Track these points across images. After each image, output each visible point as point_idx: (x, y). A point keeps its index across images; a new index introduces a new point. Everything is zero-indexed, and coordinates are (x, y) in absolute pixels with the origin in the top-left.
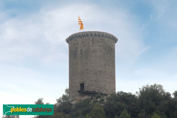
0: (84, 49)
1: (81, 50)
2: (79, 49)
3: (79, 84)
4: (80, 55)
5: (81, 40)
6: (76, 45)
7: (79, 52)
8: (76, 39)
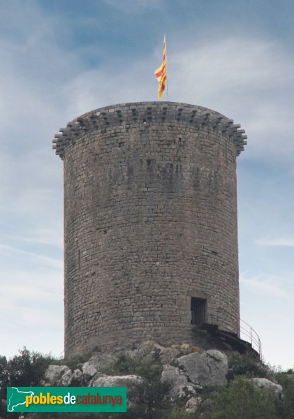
0: (204, 171)
1: (196, 172)
2: (188, 166)
3: (189, 299)
4: (191, 192)
5: (196, 135)
6: (173, 146)
7: (187, 177)
8: (175, 123)
